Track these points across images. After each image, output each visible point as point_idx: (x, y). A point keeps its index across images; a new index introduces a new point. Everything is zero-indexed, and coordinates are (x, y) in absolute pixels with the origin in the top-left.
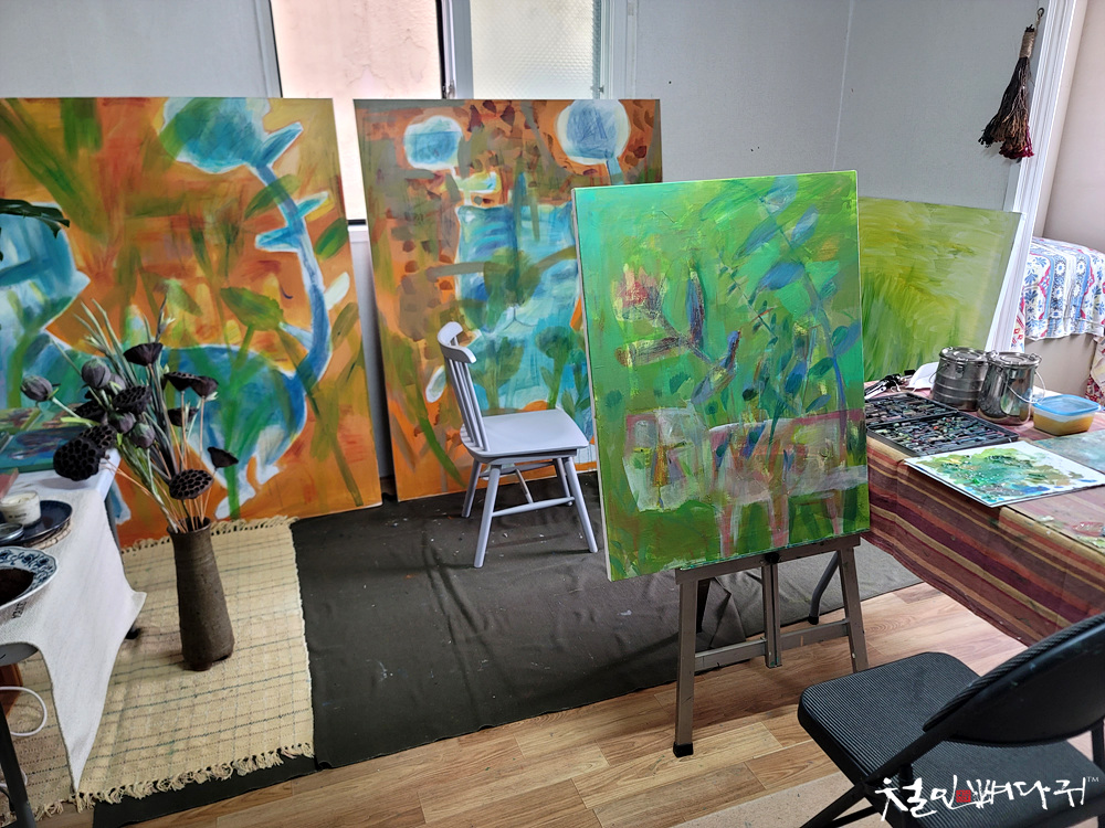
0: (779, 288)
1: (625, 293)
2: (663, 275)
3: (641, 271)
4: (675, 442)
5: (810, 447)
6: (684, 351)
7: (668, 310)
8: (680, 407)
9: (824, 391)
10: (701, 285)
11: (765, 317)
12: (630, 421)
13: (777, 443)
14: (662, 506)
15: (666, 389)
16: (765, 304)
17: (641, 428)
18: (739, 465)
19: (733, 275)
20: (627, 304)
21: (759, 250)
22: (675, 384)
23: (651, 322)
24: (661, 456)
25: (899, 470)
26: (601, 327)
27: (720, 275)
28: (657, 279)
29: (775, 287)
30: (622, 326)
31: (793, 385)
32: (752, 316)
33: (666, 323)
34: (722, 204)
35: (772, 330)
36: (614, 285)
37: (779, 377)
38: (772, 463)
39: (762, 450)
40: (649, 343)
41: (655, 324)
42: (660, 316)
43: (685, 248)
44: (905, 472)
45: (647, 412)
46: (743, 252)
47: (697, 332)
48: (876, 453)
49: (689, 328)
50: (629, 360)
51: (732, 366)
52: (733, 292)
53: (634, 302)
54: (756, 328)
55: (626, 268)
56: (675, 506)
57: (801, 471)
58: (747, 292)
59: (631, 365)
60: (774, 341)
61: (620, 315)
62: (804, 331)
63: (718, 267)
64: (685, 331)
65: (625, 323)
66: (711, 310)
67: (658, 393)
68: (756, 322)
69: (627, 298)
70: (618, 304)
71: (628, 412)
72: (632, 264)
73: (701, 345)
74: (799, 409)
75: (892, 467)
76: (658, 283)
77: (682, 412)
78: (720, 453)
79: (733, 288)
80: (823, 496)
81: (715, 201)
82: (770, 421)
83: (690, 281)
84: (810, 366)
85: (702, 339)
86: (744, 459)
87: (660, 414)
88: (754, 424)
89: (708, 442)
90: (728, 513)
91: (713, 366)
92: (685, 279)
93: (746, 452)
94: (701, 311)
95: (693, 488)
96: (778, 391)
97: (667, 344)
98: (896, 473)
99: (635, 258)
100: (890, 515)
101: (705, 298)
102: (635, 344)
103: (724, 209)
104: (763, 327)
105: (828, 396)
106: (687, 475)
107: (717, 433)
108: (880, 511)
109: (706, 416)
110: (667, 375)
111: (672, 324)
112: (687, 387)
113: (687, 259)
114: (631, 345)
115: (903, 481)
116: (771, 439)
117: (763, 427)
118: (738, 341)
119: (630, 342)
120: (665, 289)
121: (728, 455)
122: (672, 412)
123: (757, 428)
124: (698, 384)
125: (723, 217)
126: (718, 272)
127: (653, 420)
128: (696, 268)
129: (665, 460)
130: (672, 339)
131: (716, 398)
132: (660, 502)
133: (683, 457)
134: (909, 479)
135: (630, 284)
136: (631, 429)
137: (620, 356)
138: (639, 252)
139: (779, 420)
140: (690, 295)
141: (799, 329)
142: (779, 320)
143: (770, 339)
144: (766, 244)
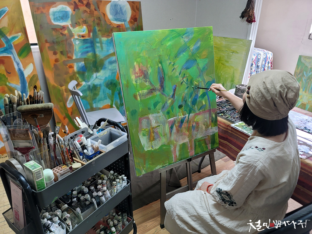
0: (189, 69)
1: (136, 73)
2: (149, 65)
3: (141, 65)
4: (156, 125)
5: (200, 122)
6: (158, 93)
7: (151, 79)
8: (157, 113)
9: (204, 103)
10: (163, 69)
11: (185, 79)
12: (140, 120)
13: (190, 122)
14: (153, 148)
15: (152, 107)
16: (184, 75)
17: (144, 122)
18: (178, 131)
19: (173, 65)
20: (136, 77)
21: (182, 55)
22: (155, 105)
23: (146, 83)
24: (152, 131)
25: (228, 128)
26: (127, 86)
27: (169, 65)
28: (147, 67)
29: (187, 68)
30: (135, 85)
31: (194, 102)
32: (180, 79)
33: (151, 84)
34: (168, 39)
35: (187, 84)
36: (131, 70)
37: (190, 100)
38: (188, 129)
39: (185, 125)
40: (145, 91)
41: (147, 84)
42: (149, 81)
43: (156, 55)
44: (230, 129)
45: (146, 116)
46: (176, 56)
47: (162, 86)
48: (220, 122)
49: (159, 85)
50: (138, 98)
51: (174, 97)
52: (174, 71)
53: (139, 76)
54: (182, 83)
55: (135, 63)
56: (157, 147)
57: (198, 131)
58: (178, 71)
59: (139, 100)
60: (187, 87)
61: (134, 81)
62: (197, 83)
63: (168, 62)
64: (158, 86)
65: (136, 84)
66: (166, 78)
67: (149, 109)
68: (182, 81)
69: (136, 75)
70: (133, 77)
71: (139, 117)
72: (137, 62)
73: (164, 90)
74: (196, 110)
75: (226, 127)
76: (147, 69)
77: (158, 115)
78: (171, 128)
79: (174, 69)
80: (204, 138)
81: (166, 38)
82: (187, 115)
83: (159, 68)
84: (199, 95)
85: (164, 88)
86: (180, 129)
87: (151, 116)
88: (182, 116)
89: (168, 124)
90: (175, 148)
91: (168, 98)
92: (157, 67)
93: (180, 126)
94: (163, 78)
95: (163, 140)
96: (189, 104)
97: (151, 91)
98: (227, 129)
99: (138, 60)
100: (226, 142)
101: (164, 73)
102: (140, 92)
103: (170, 40)
104: (184, 83)
105: (205, 105)
106: (161, 136)
107: (171, 121)
108: (222, 141)
109: (166, 115)
110: (152, 102)
111: (153, 83)
112: (160, 106)
113: (157, 60)
114: (139, 92)
115: (230, 132)
116: (188, 121)
117: (185, 117)
118: (176, 88)
119: (138, 91)
120: (150, 71)
121: (174, 128)
122: (155, 115)
123: (183, 118)
124: (163, 104)
125: (169, 43)
126: (168, 64)
127: (148, 119)
128: (161, 63)
129: (153, 132)
130: (153, 89)
131: (170, 109)
132: (152, 147)
133: (159, 130)
134: (232, 131)
135: (137, 70)
136: (141, 123)
137: (135, 97)
138: (140, 57)
139: (190, 114)
140: (159, 73)
141: (196, 83)
142: (189, 80)
143: (186, 87)
144: (184, 53)
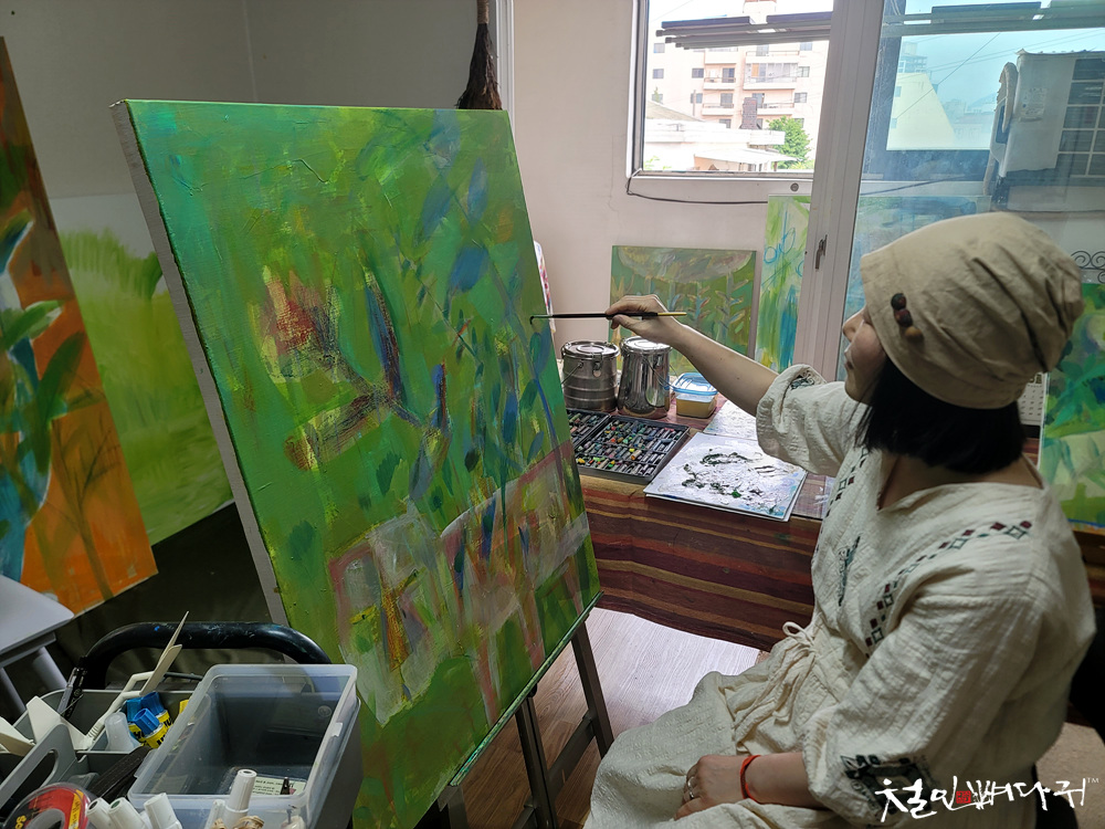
0: (470, 288)
1: (277, 327)
2: (327, 282)
3: (293, 280)
4: (404, 577)
5: (539, 511)
6: (384, 415)
7: (349, 350)
8: (398, 514)
9: (537, 428)
10: (383, 295)
11: (465, 335)
12: (335, 570)
13: (511, 521)
14: (409, 698)
15: (374, 491)
16: (461, 315)
17: (354, 573)
18: (482, 573)
19: (418, 274)
20: (283, 348)
21: (438, 231)
22: (384, 477)
23: (328, 374)
24: (391, 613)
25: (634, 505)
26: (250, 404)
27: (404, 275)
28: (320, 290)
29: (466, 286)
30: (285, 392)
31: (509, 431)
32: (451, 334)
33: (350, 373)
34: (381, 151)
35: (475, 353)
36: (254, 312)
37: (495, 423)
38: (512, 555)
39: (498, 538)
40: (333, 414)
41: (335, 376)
42: (341, 361)
43: (348, 231)
44: (643, 507)
45: (357, 543)
46: (422, 235)
47: (395, 379)
48: (592, 492)
49: (382, 374)
50: (310, 456)
51: (446, 422)
52: (424, 301)
53: (295, 341)
54: (459, 353)
55: (267, 275)
56: (424, 686)
57: (538, 549)
58: (438, 297)
59: (314, 465)
60: (480, 371)
61: (277, 371)
62: (505, 348)
63: (398, 260)
64: (378, 381)
65: (289, 385)
66: (405, 337)
67: (365, 502)
68: (457, 345)
69: (281, 335)
70: (268, 349)
71: (330, 556)
72: (275, 267)
73: (403, 398)
74: (521, 462)
75: (622, 505)
76: (323, 298)
77: (402, 521)
78: (458, 568)
79: (422, 295)
80: (561, 572)
81: (372, 144)
82: (499, 491)
83: (368, 289)
84: (519, 397)
85: (402, 388)
86: (485, 562)
87: (377, 539)
88: (485, 503)
89: (443, 557)
90: (484, 656)
91: (424, 430)
92: (359, 287)
93: (485, 551)
94: (393, 339)
95: (441, 639)
96: (498, 444)
97: (359, 409)
99: (279, 254)
100: (626, 565)
101: (392, 316)
102: (313, 422)
103: (386, 160)
104: (465, 351)
105: (542, 432)
106: (429, 625)
107: (449, 535)
108: (610, 564)
109: (432, 515)
110: (371, 466)
111: (359, 370)
112: (402, 470)
113: (355, 251)
114: (307, 427)
115: (641, 518)
116: (504, 517)
117: (494, 502)
118: (444, 380)
119: (304, 421)
120: (337, 309)
121: (468, 565)
122: (390, 527)
123: (489, 507)
124: (413, 465)
125: (386, 174)
126: (400, 271)
127: (367, 554)
128: (371, 265)
129: (397, 617)
130: (364, 399)
131: (438, 481)
132: (406, 693)
133: (420, 598)
134: (649, 514)
135: (280, 307)
136: (338, 583)
137: (295, 453)
138: (282, 240)
139: (507, 486)
140: (373, 315)
141: (500, 346)
142: (480, 338)
143: (476, 368)
144: (445, 220)
